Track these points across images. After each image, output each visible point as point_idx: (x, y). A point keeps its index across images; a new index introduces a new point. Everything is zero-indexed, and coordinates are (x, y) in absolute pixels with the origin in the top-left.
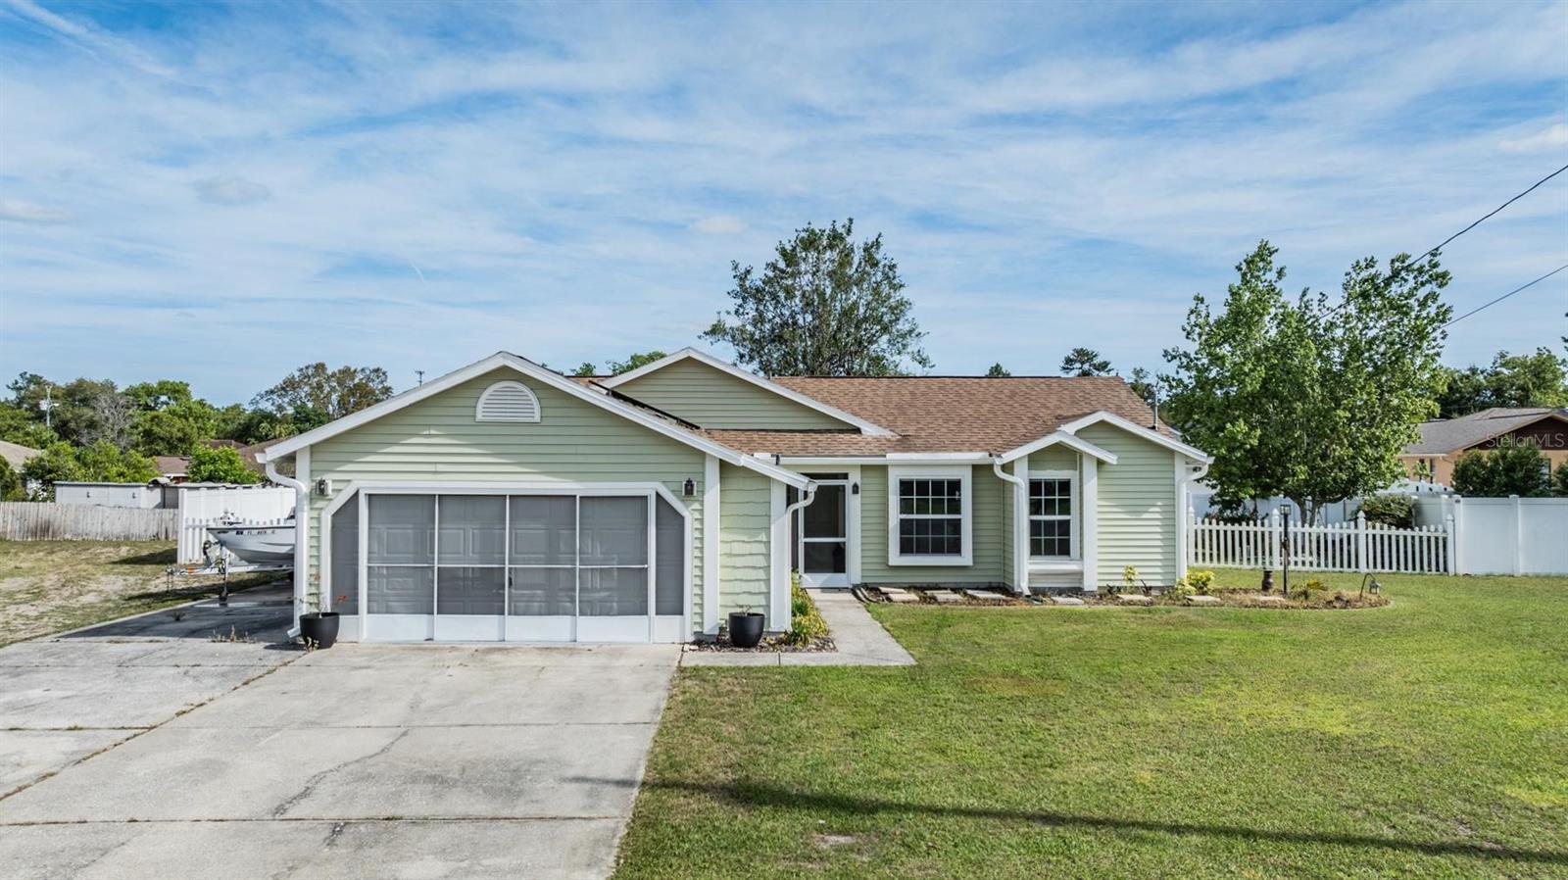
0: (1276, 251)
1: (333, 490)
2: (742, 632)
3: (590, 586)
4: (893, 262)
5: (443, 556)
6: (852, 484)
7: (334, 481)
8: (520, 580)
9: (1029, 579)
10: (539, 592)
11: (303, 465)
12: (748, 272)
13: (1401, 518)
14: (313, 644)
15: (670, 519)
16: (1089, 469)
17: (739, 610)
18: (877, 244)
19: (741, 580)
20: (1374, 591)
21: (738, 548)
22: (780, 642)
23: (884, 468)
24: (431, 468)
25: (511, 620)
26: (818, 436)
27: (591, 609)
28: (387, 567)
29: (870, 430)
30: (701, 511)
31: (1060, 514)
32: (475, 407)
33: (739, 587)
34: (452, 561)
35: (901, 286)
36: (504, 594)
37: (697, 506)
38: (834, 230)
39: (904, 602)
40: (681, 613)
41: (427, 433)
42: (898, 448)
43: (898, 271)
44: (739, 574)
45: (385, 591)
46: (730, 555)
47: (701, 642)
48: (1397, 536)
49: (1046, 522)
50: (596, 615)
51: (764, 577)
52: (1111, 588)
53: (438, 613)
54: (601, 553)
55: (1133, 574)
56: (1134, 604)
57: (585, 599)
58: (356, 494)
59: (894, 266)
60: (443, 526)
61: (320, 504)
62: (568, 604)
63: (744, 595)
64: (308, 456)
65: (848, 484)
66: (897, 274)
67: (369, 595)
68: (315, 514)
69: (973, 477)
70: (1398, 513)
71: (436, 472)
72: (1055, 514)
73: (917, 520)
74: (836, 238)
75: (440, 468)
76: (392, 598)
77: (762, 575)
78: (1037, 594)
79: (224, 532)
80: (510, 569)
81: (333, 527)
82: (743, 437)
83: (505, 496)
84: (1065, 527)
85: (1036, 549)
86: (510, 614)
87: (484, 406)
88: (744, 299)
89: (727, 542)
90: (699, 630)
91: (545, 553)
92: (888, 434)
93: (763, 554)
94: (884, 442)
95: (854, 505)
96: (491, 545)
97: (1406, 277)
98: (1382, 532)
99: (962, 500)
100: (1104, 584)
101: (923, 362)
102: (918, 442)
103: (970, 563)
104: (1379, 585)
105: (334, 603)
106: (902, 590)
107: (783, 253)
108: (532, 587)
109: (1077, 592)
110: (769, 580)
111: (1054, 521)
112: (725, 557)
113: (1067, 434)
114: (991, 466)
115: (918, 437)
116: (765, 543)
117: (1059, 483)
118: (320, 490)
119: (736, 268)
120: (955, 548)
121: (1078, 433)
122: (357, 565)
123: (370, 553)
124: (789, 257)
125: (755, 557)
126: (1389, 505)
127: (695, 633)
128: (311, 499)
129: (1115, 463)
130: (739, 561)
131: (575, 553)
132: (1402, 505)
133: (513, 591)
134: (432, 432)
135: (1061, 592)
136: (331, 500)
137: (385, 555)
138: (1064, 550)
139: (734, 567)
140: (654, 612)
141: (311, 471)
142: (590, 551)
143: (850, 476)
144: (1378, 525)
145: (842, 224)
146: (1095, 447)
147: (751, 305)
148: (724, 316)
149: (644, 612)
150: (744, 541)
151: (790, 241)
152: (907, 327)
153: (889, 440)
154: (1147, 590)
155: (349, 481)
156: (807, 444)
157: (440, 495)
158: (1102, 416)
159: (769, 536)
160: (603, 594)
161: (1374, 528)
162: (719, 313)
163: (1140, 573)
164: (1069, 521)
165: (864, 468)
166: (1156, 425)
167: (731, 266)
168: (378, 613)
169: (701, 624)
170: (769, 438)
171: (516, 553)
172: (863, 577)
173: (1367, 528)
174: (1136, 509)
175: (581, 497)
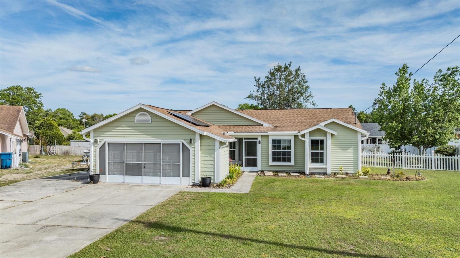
0: (408, 67)
1: (99, 142)
2: (205, 183)
3: (165, 169)
4: (304, 75)
5: (127, 160)
6: (258, 141)
7: (99, 139)
8: (146, 166)
9: (310, 170)
10: (152, 170)
11: (92, 134)
12: (259, 79)
13: (450, 153)
14: (92, 182)
15: (186, 150)
16: (329, 136)
17: (204, 176)
18: (299, 69)
19: (207, 168)
20: (419, 175)
21: (206, 159)
22: (217, 186)
23: (268, 136)
24: (123, 136)
25: (144, 178)
26: (250, 127)
27: (165, 175)
28: (113, 162)
29: (265, 125)
30: (194, 148)
31: (320, 150)
32: (134, 119)
33: (206, 170)
34: (129, 161)
35: (307, 82)
36: (142, 170)
37: (193, 146)
38: (285, 66)
39: (268, 176)
40: (189, 177)
41: (122, 126)
42: (272, 130)
43: (306, 77)
44: (206, 166)
45: (113, 169)
46: (204, 161)
47: (194, 185)
48: (446, 159)
49: (316, 153)
50: (167, 177)
51: (213, 167)
52: (336, 173)
53: (126, 175)
54: (168, 159)
55: (342, 169)
56: (339, 178)
57: (164, 172)
58: (105, 143)
59: (305, 76)
60: (127, 152)
61: (96, 145)
62: (159, 174)
63: (208, 172)
64: (93, 132)
65: (257, 141)
66: (306, 78)
67: (109, 170)
68: (95, 148)
69: (295, 139)
70: (449, 151)
71: (125, 137)
72: (319, 150)
73: (278, 152)
74: (286, 68)
75: (126, 136)
76: (115, 171)
77: (212, 166)
78: (312, 174)
79: (88, 153)
80: (144, 163)
81: (100, 151)
82: (228, 127)
83: (142, 143)
84: (322, 154)
85: (313, 161)
86: (144, 176)
87: (137, 118)
88: (259, 87)
89: (203, 157)
90: (194, 182)
91: (153, 159)
92: (271, 126)
93: (213, 160)
94: (269, 128)
95: (259, 147)
96: (139, 157)
97: (456, 74)
98: (440, 157)
99: (291, 146)
100: (334, 172)
101: (314, 105)
102: (279, 128)
103: (294, 165)
104: (420, 173)
105: (100, 172)
106: (271, 172)
107: (271, 73)
108: (150, 168)
109: (325, 174)
110: (214, 168)
111: (319, 152)
112: (202, 161)
113: (322, 125)
114: (298, 135)
115: (279, 127)
116: (213, 157)
117: (320, 141)
118: (96, 142)
119: (255, 78)
120: (289, 160)
121: (326, 126)
122: (105, 161)
123: (109, 158)
124: (272, 74)
125: (211, 161)
126: (446, 149)
127: (193, 182)
128: (94, 144)
129: (336, 134)
130: (206, 162)
131: (160, 159)
132: (451, 148)
133: (145, 170)
134: (124, 126)
135: (320, 174)
136: (99, 144)
137: (113, 159)
138: (322, 161)
139: (205, 164)
140: (182, 176)
141: (94, 137)
142: (165, 159)
143: (258, 139)
144: (439, 155)
145: (288, 64)
146: (330, 130)
147: (261, 89)
148: (252, 92)
149: (179, 176)
150: (207, 157)
151: (272, 70)
152: (309, 94)
153: (271, 128)
154: (347, 174)
155: (103, 139)
156: (246, 129)
157: (126, 143)
158: (333, 120)
159: (214, 155)
160: (169, 171)
161: (438, 156)
162: (251, 91)
163: (344, 169)
164: (323, 152)
165: (262, 136)
166: (356, 123)
167: (254, 78)
168: (111, 175)
169: (194, 180)
170: (236, 127)
171: (146, 159)
172: (262, 168)
173: (435, 156)
174: (345, 149)
175: (162, 144)
